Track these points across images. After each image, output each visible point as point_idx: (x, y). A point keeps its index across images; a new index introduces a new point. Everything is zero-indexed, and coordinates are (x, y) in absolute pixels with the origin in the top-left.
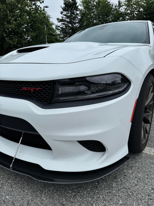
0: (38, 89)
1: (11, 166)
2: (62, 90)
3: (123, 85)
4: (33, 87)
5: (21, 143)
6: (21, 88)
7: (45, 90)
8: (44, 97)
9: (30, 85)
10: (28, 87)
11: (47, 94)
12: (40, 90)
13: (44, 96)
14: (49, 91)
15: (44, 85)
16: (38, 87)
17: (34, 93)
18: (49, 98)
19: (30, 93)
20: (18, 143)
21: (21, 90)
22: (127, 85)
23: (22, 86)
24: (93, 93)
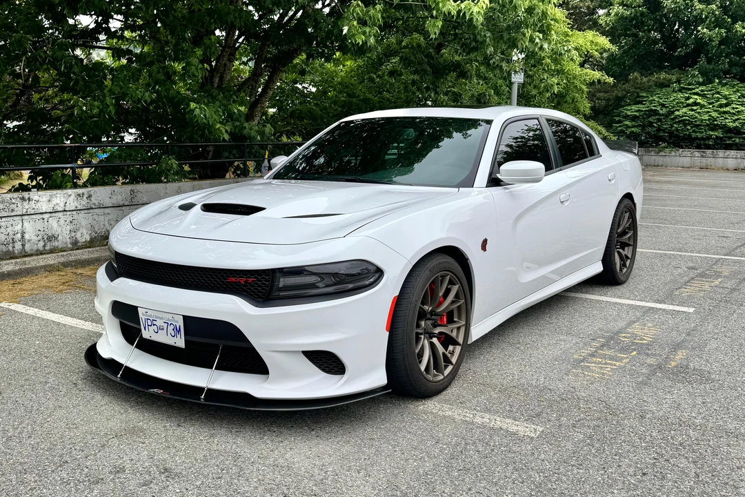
0: (250, 280)
1: (203, 397)
2: (283, 281)
3: (370, 277)
5: (216, 369)
6: (226, 279)
7: (260, 281)
8: (258, 292)
9: (239, 274)
10: (237, 277)
11: (263, 287)
12: (253, 281)
14: (267, 283)
15: (260, 275)
17: (245, 286)
18: (265, 292)
19: (239, 286)
20: (212, 368)
21: (226, 282)
22: (377, 275)
23: (228, 276)
24: (327, 286)
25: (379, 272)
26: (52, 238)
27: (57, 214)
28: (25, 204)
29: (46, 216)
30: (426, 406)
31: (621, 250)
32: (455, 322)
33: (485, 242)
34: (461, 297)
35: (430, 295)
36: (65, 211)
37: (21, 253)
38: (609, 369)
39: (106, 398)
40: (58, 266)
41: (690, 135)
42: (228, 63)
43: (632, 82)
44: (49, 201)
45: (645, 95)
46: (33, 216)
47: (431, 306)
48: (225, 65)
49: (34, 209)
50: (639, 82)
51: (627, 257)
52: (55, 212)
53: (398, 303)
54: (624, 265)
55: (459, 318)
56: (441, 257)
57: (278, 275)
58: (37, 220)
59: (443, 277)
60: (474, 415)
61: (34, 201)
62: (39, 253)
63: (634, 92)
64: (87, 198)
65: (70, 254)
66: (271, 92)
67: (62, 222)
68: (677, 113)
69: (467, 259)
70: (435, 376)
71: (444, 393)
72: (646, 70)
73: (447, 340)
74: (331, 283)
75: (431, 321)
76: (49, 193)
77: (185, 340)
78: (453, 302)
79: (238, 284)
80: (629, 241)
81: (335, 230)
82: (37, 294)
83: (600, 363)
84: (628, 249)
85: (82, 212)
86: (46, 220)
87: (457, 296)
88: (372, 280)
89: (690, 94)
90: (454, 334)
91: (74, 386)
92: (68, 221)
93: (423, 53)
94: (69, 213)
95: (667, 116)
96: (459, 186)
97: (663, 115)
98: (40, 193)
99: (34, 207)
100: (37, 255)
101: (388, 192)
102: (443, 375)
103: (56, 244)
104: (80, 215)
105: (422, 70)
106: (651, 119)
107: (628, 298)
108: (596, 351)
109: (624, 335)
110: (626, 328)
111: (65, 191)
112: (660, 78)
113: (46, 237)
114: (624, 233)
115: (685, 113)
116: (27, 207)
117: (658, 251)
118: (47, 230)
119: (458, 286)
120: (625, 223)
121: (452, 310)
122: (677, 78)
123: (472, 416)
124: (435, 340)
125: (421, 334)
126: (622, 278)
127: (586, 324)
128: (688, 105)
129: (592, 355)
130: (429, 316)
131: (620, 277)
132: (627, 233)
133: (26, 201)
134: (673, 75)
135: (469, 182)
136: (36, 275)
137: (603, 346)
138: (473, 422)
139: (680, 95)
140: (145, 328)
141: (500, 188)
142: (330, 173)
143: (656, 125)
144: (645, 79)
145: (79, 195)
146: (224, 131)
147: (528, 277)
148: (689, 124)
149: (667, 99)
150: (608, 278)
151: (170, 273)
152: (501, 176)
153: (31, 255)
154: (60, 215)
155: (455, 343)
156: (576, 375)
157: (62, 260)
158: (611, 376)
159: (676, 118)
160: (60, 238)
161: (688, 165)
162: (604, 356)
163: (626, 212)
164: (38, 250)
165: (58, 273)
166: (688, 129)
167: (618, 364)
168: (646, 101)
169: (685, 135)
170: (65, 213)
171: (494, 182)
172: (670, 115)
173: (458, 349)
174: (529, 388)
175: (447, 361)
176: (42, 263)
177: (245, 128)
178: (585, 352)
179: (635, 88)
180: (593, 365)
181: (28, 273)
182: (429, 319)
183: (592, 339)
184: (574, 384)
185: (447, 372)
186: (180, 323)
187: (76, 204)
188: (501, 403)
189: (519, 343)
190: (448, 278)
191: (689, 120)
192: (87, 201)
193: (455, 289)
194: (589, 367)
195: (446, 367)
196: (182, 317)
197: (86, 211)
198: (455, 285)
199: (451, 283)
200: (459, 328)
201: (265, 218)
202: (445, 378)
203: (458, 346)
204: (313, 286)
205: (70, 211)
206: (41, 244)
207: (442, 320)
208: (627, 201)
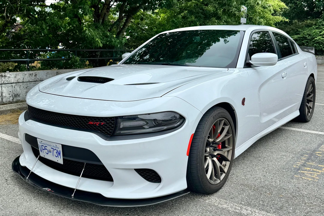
0: (103, 123)
1: (73, 195)
2: (123, 125)
3: (178, 121)
4: (98, 122)
5: (82, 176)
6: (87, 122)
7: (109, 124)
8: (107, 127)
9: (96, 120)
10: (94, 121)
11: (110, 127)
12: (104, 124)
13: (108, 129)
14: (112, 125)
15: (108, 121)
16: (103, 122)
17: (99, 127)
18: (112, 131)
19: (95, 127)
20: (80, 176)
21: (88, 124)
22: (181, 121)
23: (89, 121)
24: (150, 128)
25: (182, 119)
26: (16, 95)
27: (19, 84)
28: (3, 78)
29: (14, 85)
30: (210, 200)
31: (307, 104)
32: (226, 147)
33: (244, 100)
34: (230, 133)
35: (214, 132)
36: (23, 82)
37: (1, 103)
38: (316, 175)
39: (22, 190)
40: (17, 110)
41: (322, 49)
42: (106, 13)
43: (294, 25)
44: (15, 77)
45: (300, 30)
46: (7, 85)
47: (213, 139)
48: (105, 14)
49: (7, 81)
50: (298, 25)
51: (310, 108)
52: (18, 83)
53: (194, 138)
54: (309, 112)
55: (229, 145)
56: (219, 109)
57: (119, 120)
58: (9, 86)
59: (221, 121)
60: (241, 208)
61: (7, 77)
62: (10, 103)
63: (295, 29)
64: (34, 76)
65: (24, 104)
66: (127, 27)
67: (22, 87)
68: (316, 38)
69: (234, 110)
70: (215, 180)
71: (221, 190)
72: (301, 19)
73: (222, 158)
74: (152, 125)
75: (213, 148)
76: (15, 73)
77: (63, 159)
78: (226, 136)
79: (95, 125)
80: (311, 99)
81: (155, 93)
82: (3, 124)
83: (309, 171)
84: (311, 103)
85: (32, 83)
86: (13, 87)
87: (228, 132)
88: (178, 124)
89: (321, 30)
90: (226, 155)
91: (5, 181)
92: (25, 87)
93: (199, 8)
94: (25, 83)
95: (311, 40)
96: (228, 67)
97: (309, 40)
98: (11, 73)
99: (7, 80)
100: (9, 104)
101: (186, 70)
102: (220, 180)
103: (19, 98)
104: (31, 84)
105: (199, 16)
106: (303, 42)
107: (314, 130)
108: (305, 163)
109: (318, 152)
110: (318, 148)
111: (23, 72)
112: (307, 23)
113: (13, 95)
114: (309, 95)
115: (320, 38)
116: (4, 80)
117: (320, 104)
118: (14, 92)
119: (228, 126)
120: (310, 89)
121: (225, 141)
122: (316, 23)
123: (240, 208)
124: (215, 159)
125: (208, 156)
126: (308, 119)
127: (295, 145)
128: (321, 35)
129: (304, 165)
130: (211, 145)
131: (308, 118)
132: (311, 95)
133: (3, 77)
134: (314, 21)
135: (234, 65)
136: (6, 114)
137: (308, 159)
138: (241, 213)
139: (317, 30)
140: (41, 151)
141: (250, 68)
142: (153, 61)
143: (306, 44)
144: (300, 23)
145: (30, 74)
146: (100, 42)
147: (265, 119)
148: (321, 44)
149: (311, 32)
150: (302, 119)
151: (55, 118)
152: (252, 61)
153: (6, 104)
154: (21, 84)
155: (226, 160)
156: (298, 179)
157: (19, 106)
158: (318, 180)
159: (315, 41)
160: (21, 95)
161: (321, 63)
162: (311, 166)
163: (311, 84)
164: (9, 101)
165: (17, 113)
166: (321, 46)
167: (320, 171)
168: (301, 33)
169: (319, 49)
170: (23, 83)
171: (248, 65)
172: (312, 39)
173: (228, 163)
174: (272, 188)
175: (222, 171)
176: (9, 108)
177: (112, 41)
178: (299, 164)
179: (296, 27)
180: (306, 172)
181: (2, 113)
182: (212, 146)
183: (301, 155)
184: (297, 185)
185: (222, 177)
186: (60, 149)
187: (29, 79)
188: (257, 199)
189: (260, 157)
190: (223, 122)
191: (321, 42)
192: (34, 77)
193: (227, 128)
194: (304, 173)
195: (221, 174)
196: (61, 145)
197: (34, 82)
198: (227, 125)
199: (225, 124)
200: (228, 151)
201: (113, 85)
202: (221, 181)
203: (228, 162)
204: (141, 127)
205: (26, 82)
206: (11, 98)
207: (219, 146)
208: (312, 78)
